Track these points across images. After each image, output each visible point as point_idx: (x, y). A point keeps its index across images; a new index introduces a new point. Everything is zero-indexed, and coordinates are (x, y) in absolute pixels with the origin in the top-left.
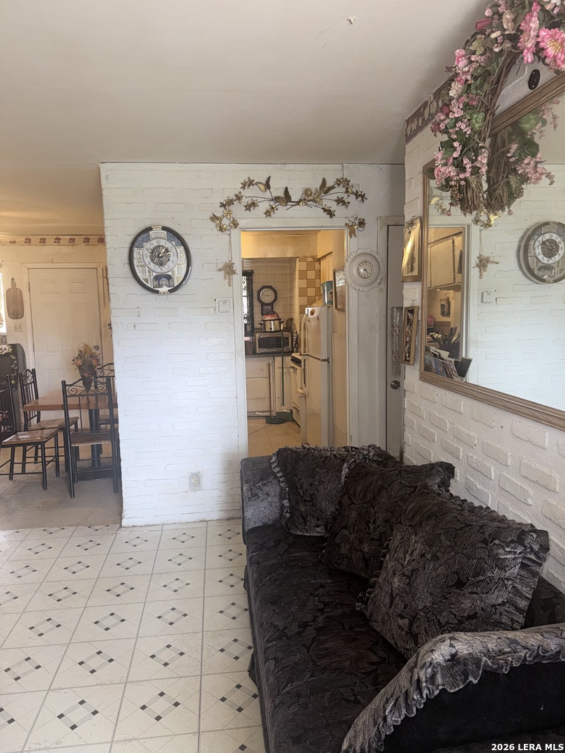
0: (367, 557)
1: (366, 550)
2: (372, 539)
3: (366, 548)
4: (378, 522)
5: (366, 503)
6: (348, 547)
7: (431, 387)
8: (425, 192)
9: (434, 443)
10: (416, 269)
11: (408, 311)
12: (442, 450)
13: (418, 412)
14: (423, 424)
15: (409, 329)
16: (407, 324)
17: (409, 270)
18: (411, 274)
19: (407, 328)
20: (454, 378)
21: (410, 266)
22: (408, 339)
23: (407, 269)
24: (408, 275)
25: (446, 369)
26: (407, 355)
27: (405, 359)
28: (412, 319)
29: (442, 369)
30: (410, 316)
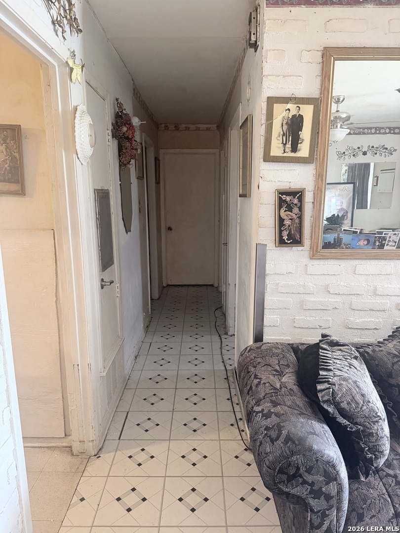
7: (332, 262)
8: (326, 76)
9: (336, 310)
10: (304, 150)
11: (280, 193)
12: (352, 312)
13: (302, 290)
14: (311, 298)
15: (285, 211)
16: (280, 207)
17: (287, 150)
18: (293, 155)
19: (282, 211)
20: (386, 247)
21: (289, 146)
22: (287, 222)
23: (282, 149)
24: (285, 155)
25: (375, 242)
26: (285, 238)
27: (281, 242)
28: (296, 201)
29: (366, 242)
30: (288, 198)
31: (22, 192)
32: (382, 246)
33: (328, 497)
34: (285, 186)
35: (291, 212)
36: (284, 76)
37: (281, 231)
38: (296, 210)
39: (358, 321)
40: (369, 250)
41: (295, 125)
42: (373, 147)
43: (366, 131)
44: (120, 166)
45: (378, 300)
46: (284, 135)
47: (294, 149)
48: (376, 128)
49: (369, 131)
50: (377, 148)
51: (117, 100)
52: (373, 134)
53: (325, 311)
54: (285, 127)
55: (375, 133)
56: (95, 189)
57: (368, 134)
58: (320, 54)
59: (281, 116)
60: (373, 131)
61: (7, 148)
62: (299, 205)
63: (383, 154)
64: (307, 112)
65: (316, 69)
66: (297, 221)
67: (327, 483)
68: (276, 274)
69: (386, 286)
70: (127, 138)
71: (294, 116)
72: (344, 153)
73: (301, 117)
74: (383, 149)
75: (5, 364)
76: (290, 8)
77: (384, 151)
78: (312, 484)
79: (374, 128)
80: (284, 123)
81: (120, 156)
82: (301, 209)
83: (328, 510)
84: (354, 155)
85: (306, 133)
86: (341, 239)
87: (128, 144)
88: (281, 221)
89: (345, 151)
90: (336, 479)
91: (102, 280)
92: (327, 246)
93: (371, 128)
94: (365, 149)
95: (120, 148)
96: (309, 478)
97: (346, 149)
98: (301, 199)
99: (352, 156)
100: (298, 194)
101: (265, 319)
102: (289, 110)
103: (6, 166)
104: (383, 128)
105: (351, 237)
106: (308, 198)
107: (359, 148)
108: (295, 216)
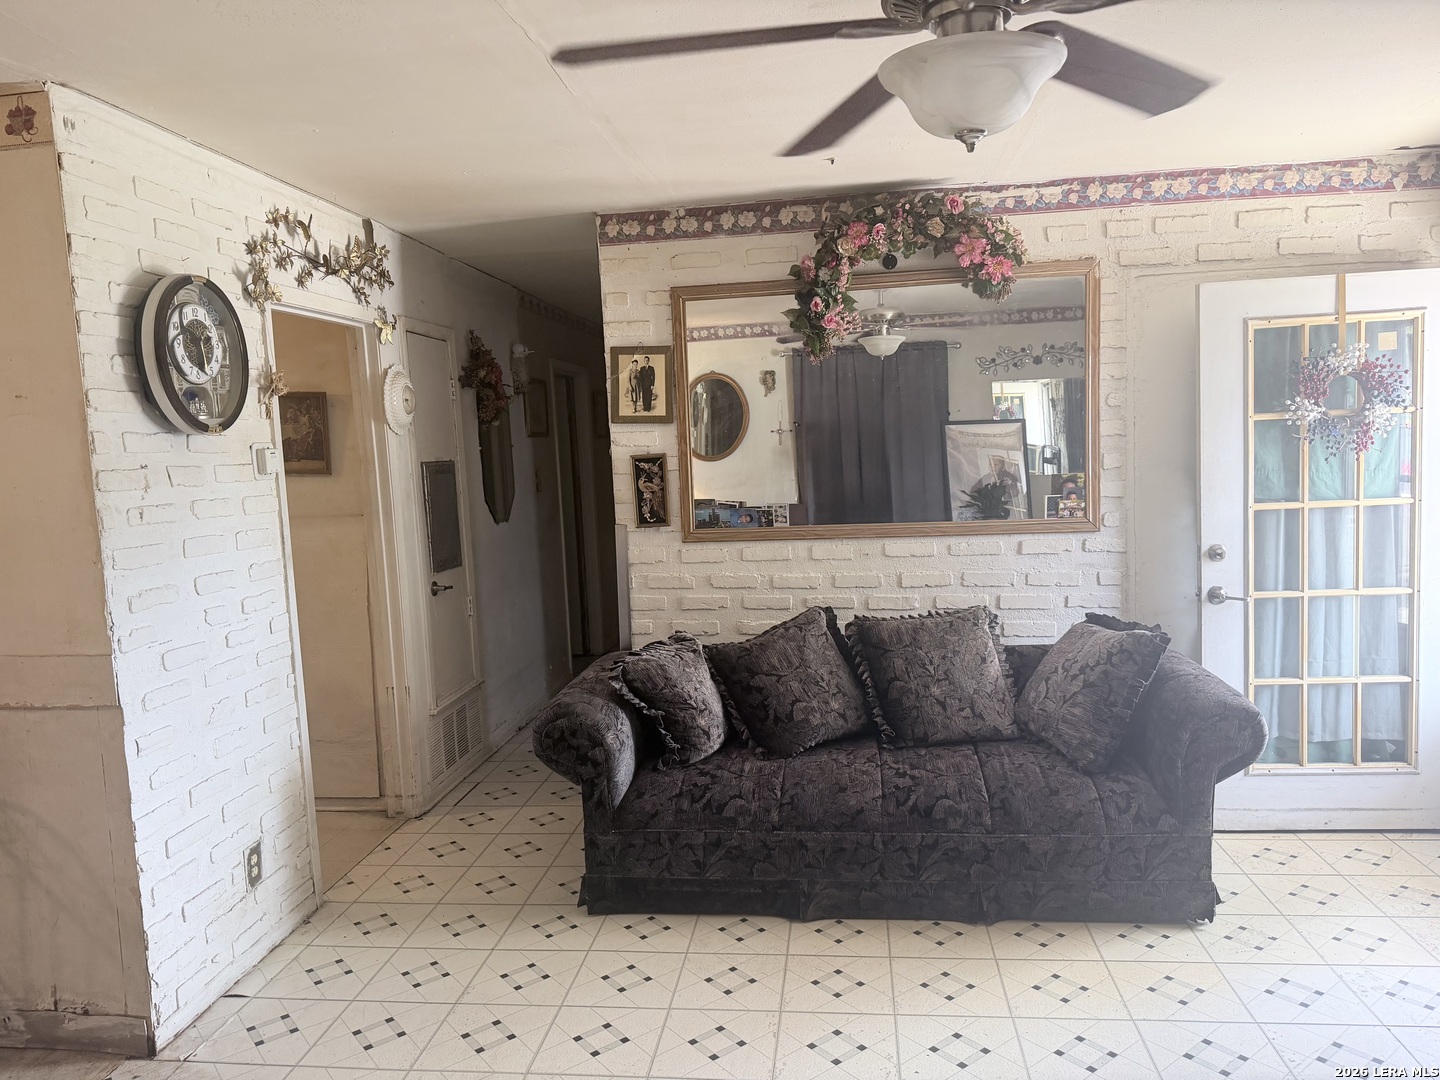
0: (841, 711)
1: (836, 707)
2: (834, 695)
3: (835, 705)
4: (825, 677)
5: (797, 667)
6: (818, 715)
7: (712, 546)
8: (678, 319)
9: (723, 610)
10: (660, 408)
11: (636, 460)
12: (745, 612)
13: (676, 584)
14: (690, 595)
15: (645, 482)
16: (637, 477)
17: (638, 408)
18: (646, 414)
19: (641, 482)
20: (775, 525)
21: (640, 403)
22: (647, 496)
23: (633, 407)
24: (637, 414)
25: (760, 518)
26: (647, 516)
27: (642, 522)
28: (656, 469)
29: (748, 519)
30: (645, 466)
31: (327, 471)
32: (770, 523)
33: (596, 764)
34: (641, 452)
35: (652, 482)
36: (628, 323)
37: (640, 508)
38: (656, 480)
39: (754, 624)
40: (754, 528)
41: (645, 378)
42: (1052, 347)
43: (1034, 316)
44: (480, 423)
45: (777, 595)
46: (633, 391)
47: (648, 407)
48: (1055, 309)
49: (1042, 316)
50: (1062, 348)
51: (471, 332)
52: (1051, 321)
53: (710, 612)
54: (634, 382)
55: (1055, 319)
56: (422, 463)
57: (1039, 321)
58: (668, 294)
59: (628, 369)
60: (1050, 315)
61: (310, 418)
62: (660, 473)
63: (1077, 360)
64: (658, 363)
65: (666, 312)
66: (659, 494)
67: (593, 748)
68: (642, 563)
69: (785, 575)
70: (489, 385)
71: (643, 368)
72: (993, 360)
73: (651, 369)
74: (1075, 351)
75: (291, 631)
76: (628, 245)
77: (1078, 354)
78: (577, 748)
79: (1050, 309)
80: (632, 377)
81: (478, 411)
82: (662, 478)
83: (597, 778)
84: (1015, 365)
85: (659, 387)
86: (718, 516)
87: (491, 393)
88: (639, 494)
89: (995, 356)
90: (602, 745)
91: (435, 584)
92: (701, 524)
93: (1044, 310)
94: (1038, 352)
95: (480, 401)
96: (574, 742)
97: (998, 353)
98: (662, 467)
99: (1011, 366)
100: (658, 460)
101: (633, 624)
102: (636, 361)
103: (309, 440)
104: (1070, 309)
105: (728, 512)
106: (672, 464)
107: (1023, 350)
108: (656, 488)
